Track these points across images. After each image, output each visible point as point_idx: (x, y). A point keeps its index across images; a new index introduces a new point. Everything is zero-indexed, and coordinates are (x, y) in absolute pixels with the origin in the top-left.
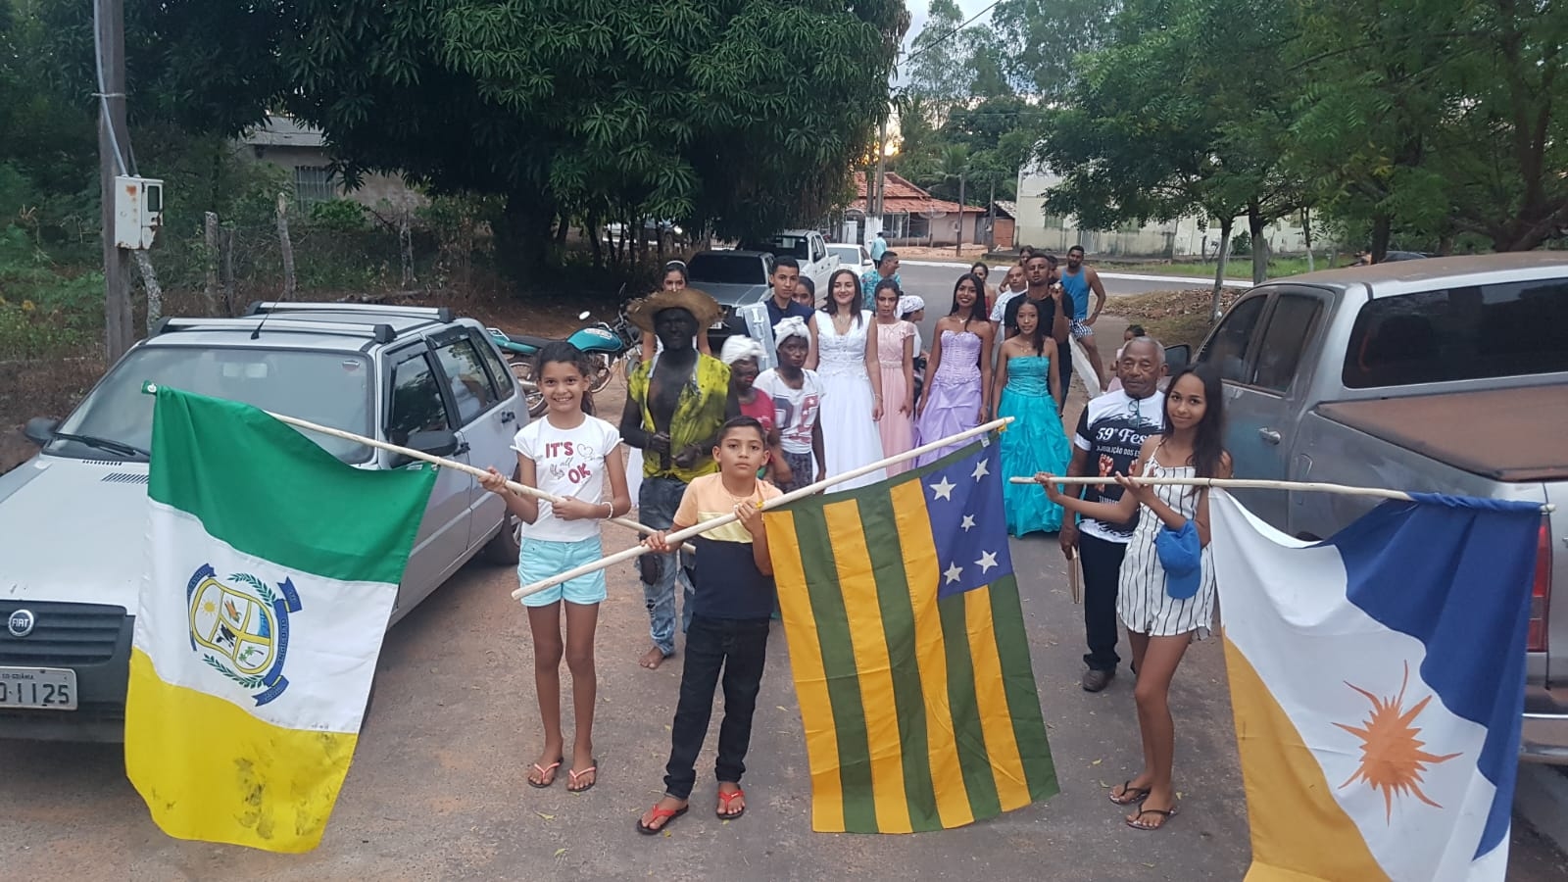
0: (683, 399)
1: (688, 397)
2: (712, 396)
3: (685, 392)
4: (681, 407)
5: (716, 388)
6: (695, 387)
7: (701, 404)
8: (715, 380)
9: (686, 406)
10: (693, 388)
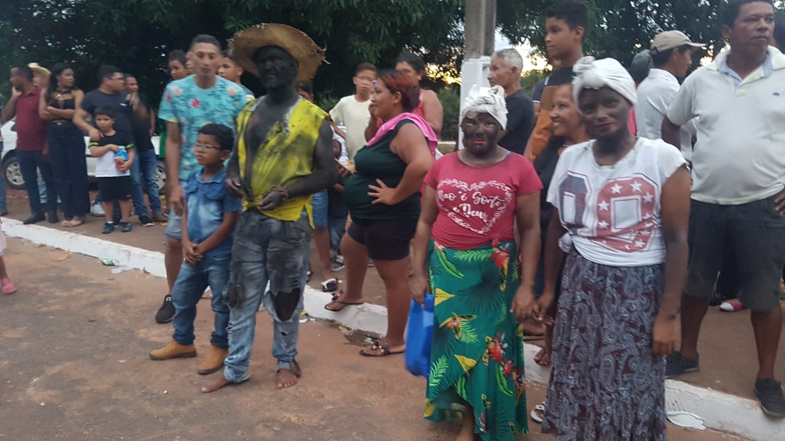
0: (271, 135)
1: (278, 132)
2: (300, 137)
3: (275, 128)
4: (267, 142)
5: (307, 131)
6: (286, 125)
7: (288, 141)
8: (307, 123)
9: (273, 141)
10: (283, 125)
